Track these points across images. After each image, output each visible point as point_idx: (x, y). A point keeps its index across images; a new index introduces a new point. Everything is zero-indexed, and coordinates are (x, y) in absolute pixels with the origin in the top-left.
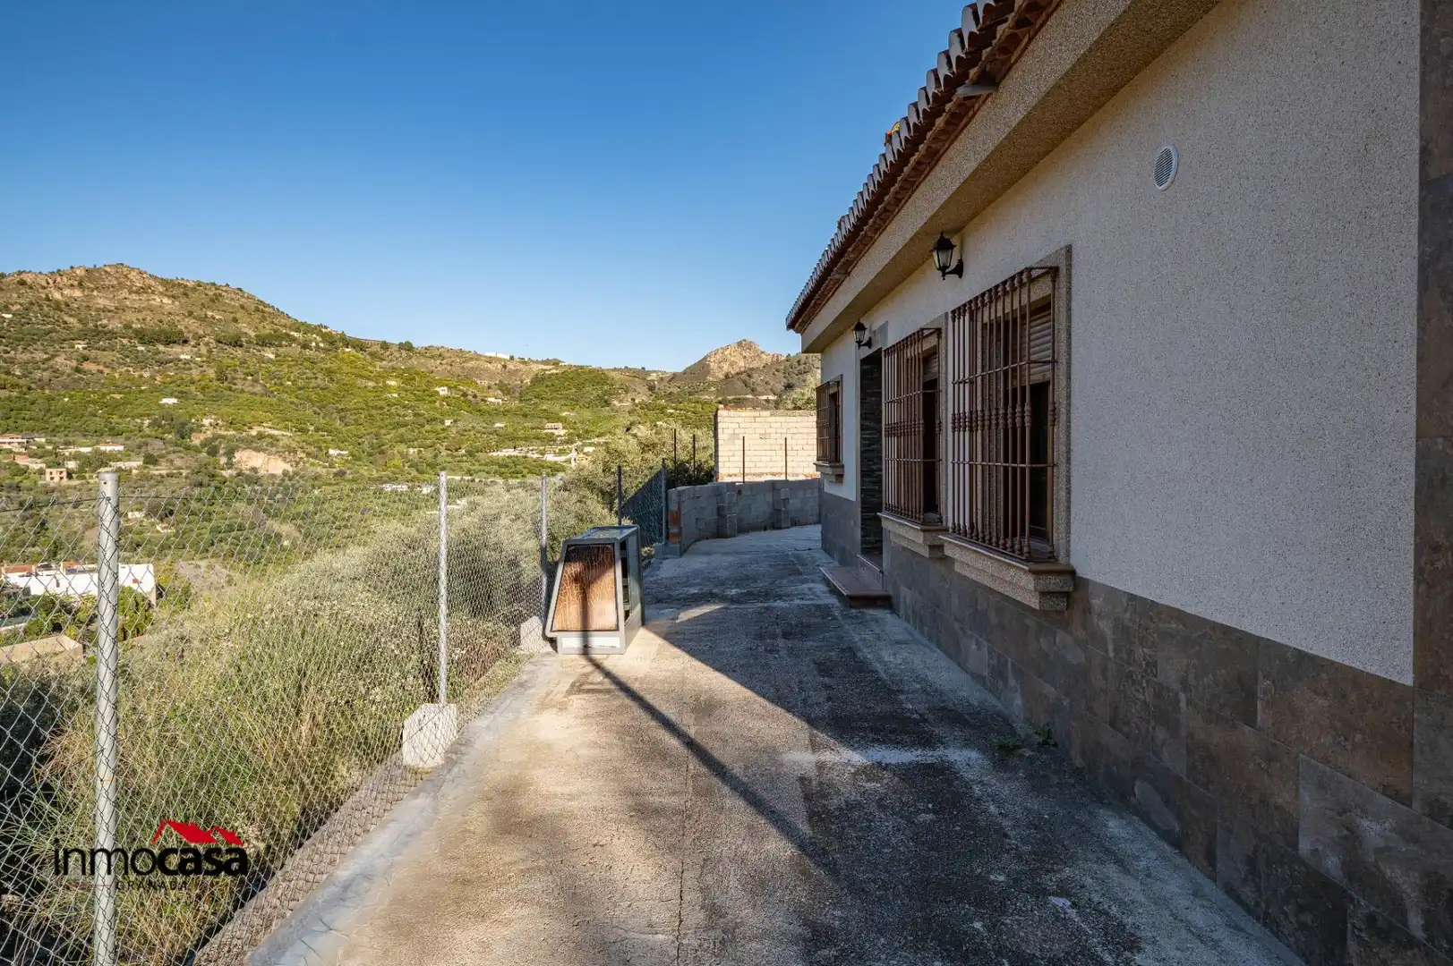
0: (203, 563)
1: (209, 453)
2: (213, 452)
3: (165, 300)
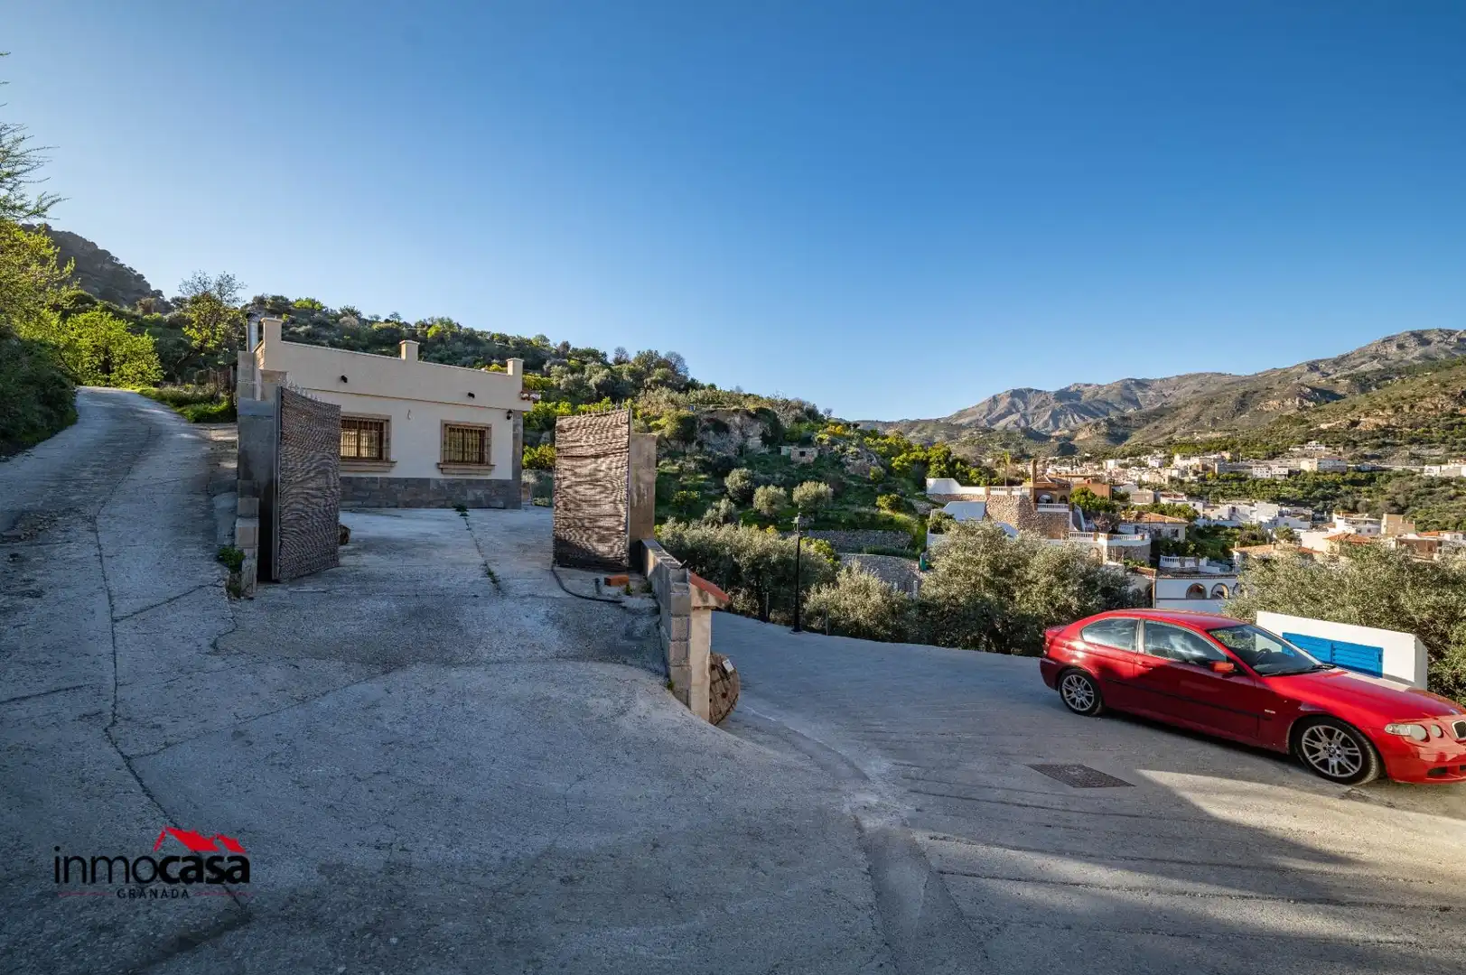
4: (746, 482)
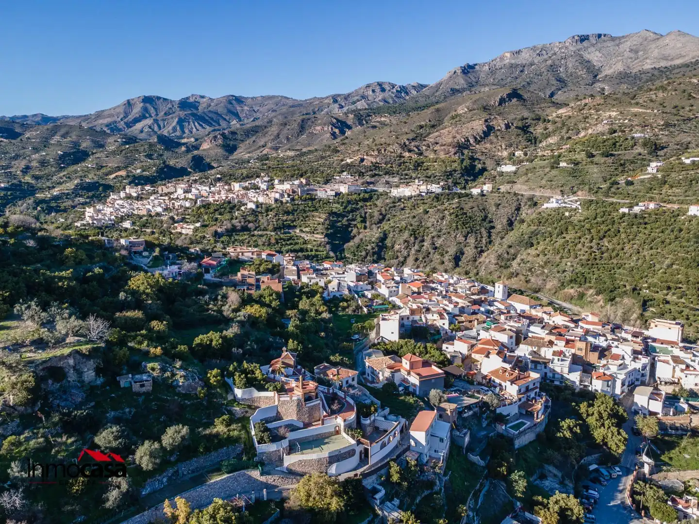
4: (120, 440)
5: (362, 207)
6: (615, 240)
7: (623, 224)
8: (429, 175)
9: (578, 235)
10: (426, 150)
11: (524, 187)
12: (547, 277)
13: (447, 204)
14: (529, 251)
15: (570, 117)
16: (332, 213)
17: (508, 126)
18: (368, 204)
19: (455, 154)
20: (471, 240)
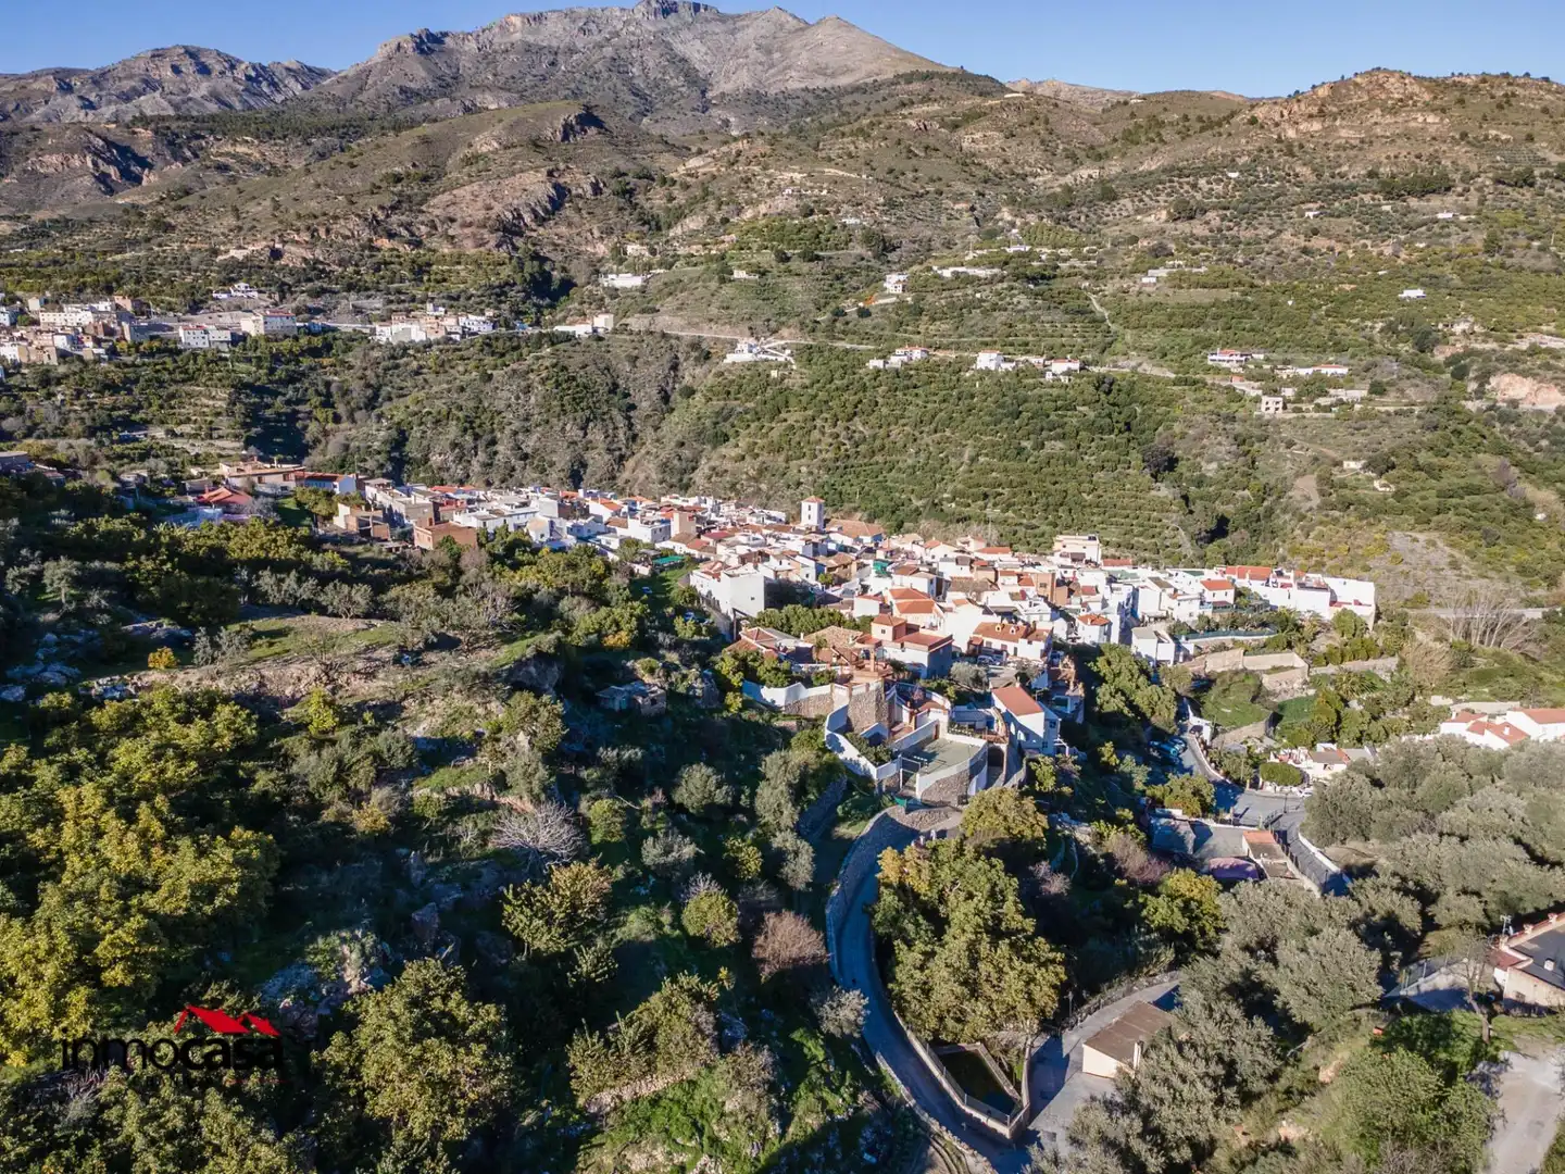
0: (1422, 537)
1: (1453, 375)
2: (1460, 374)
3: (1431, 119)
4: (725, 789)
5: (312, 369)
6: (873, 419)
7: (880, 390)
8: (454, 292)
9: (810, 412)
10: (430, 235)
11: (678, 321)
12: (768, 498)
13: (530, 359)
14: (723, 450)
15: (714, 177)
16: (241, 387)
17: (597, 190)
18: (326, 361)
19: (498, 246)
20: (596, 435)
